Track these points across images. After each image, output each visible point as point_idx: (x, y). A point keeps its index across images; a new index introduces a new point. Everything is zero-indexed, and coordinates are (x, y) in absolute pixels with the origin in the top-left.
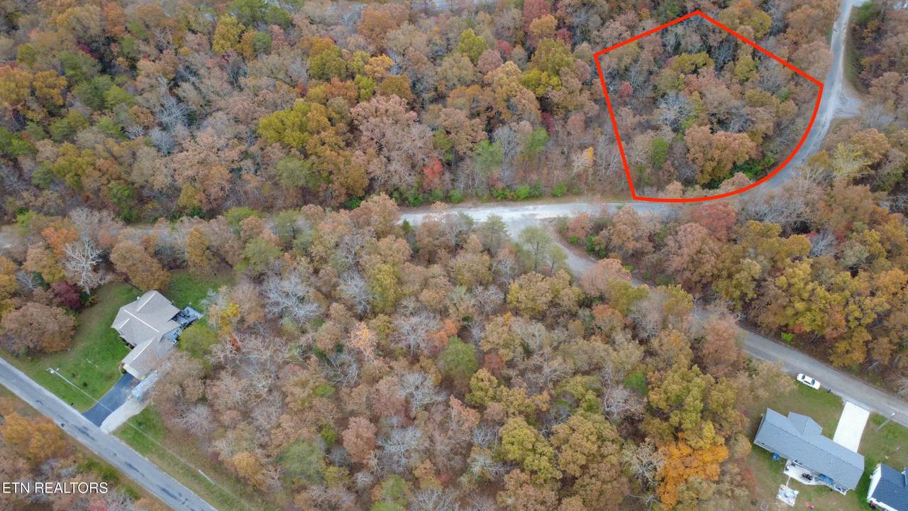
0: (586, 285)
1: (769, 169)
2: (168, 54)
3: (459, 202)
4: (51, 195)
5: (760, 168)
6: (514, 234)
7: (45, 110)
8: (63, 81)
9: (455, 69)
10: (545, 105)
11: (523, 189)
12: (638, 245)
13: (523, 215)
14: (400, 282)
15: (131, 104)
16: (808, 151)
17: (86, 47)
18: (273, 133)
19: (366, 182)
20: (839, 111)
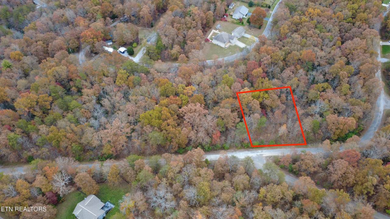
0: (297, 189)
1: (361, 132)
2: (96, 86)
3: (228, 149)
4: (45, 150)
5: (359, 131)
6: (259, 165)
7: (42, 111)
8: (51, 99)
9: (223, 91)
10: (263, 106)
11: (256, 143)
12: (316, 169)
13: (257, 155)
14: (212, 190)
15: (81, 108)
16: (376, 124)
17: (59, 83)
18: (146, 121)
19: (187, 141)
20: (385, 106)
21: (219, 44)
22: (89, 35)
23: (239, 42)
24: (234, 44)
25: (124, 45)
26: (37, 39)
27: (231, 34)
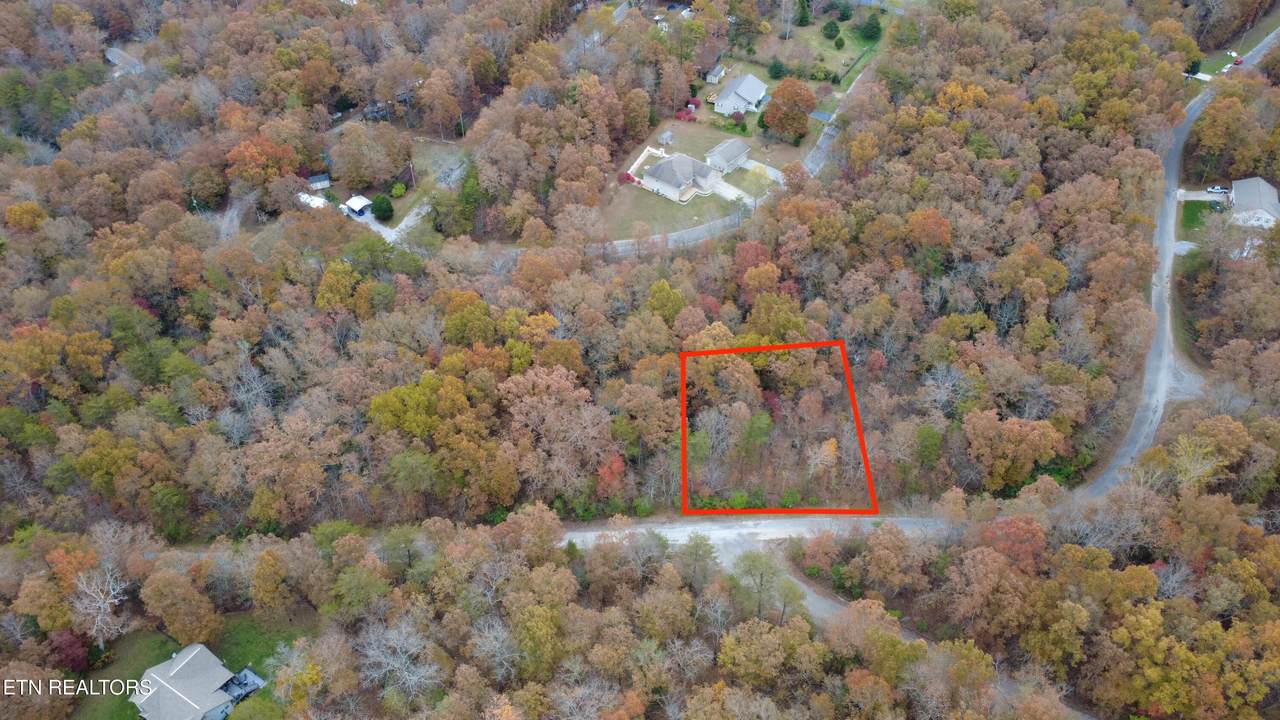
0: (835, 640)
1: (1086, 470)
2: (255, 310)
3: (647, 516)
4: (68, 503)
5: (1073, 469)
6: (726, 562)
7: (77, 384)
8: (107, 346)
9: (643, 333)
10: (767, 381)
11: (739, 498)
12: (908, 580)
13: (739, 535)
14: (561, 632)
15: (196, 377)
16: (1138, 446)
17: (144, 301)
18: (389, 417)
19: (517, 486)
20: (1173, 391)
21: (661, 192)
22: (252, 157)
23: (725, 184)
24: (709, 192)
25: (366, 189)
26: (95, 166)
27: (704, 160)
